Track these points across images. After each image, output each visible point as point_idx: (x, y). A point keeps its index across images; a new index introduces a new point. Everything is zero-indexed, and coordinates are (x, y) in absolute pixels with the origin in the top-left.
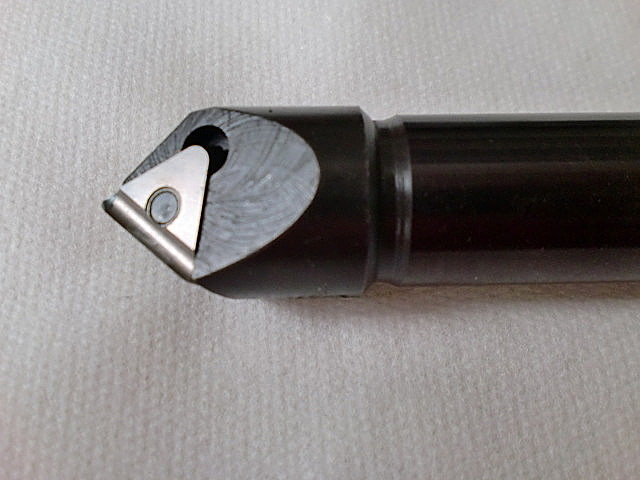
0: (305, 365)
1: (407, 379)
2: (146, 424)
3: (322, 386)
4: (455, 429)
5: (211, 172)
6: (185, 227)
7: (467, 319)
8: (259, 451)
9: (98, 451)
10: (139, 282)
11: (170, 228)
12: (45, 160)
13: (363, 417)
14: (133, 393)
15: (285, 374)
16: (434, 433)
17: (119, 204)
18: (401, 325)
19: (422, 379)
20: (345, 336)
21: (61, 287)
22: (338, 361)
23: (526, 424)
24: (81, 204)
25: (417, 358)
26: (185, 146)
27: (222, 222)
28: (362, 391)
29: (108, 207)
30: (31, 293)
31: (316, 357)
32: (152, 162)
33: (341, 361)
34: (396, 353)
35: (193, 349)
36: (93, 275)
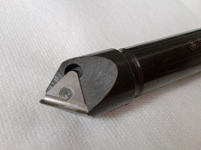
0: (120, 131)
1: (150, 123)
3: (129, 135)
4: (170, 131)
7: (154, 101)
13: (146, 139)
15: (116, 137)
16: (166, 135)
17: (47, 99)
18: (139, 109)
19: (154, 121)
20: (126, 119)
21: (28, 139)
22: (129, 126)
24: (21, 109)
25: (149, 117)
28: (141, 132)
29: (43, 102)
30: (17, 146)
31: (122, 128)
33: (130, 126)
34: (143, 117)
35: (84, 141)
36: (37, 131)
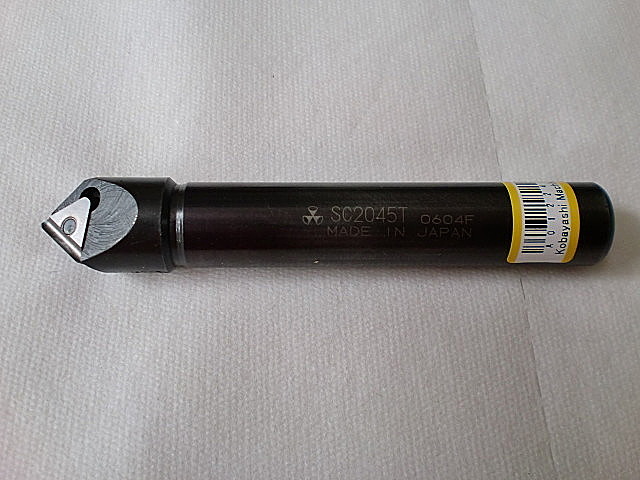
2: (59, 333)
4: (210, 336)
5: (91, 211)
6: (78, 236)
8: (114, 346)
9: (35, 343)
10: (61, 264)
11: (71, 237)
12: (17, 200)
14: (54, 318)
16: (199, 338)
17: (49, 224)
21: (22, 266)
23: (247, 335)
26: (81, 197)
27: (95, 234)
29: (44, 226)
30: (6, 269)
32: (66, 204)
36: (38, 260)
